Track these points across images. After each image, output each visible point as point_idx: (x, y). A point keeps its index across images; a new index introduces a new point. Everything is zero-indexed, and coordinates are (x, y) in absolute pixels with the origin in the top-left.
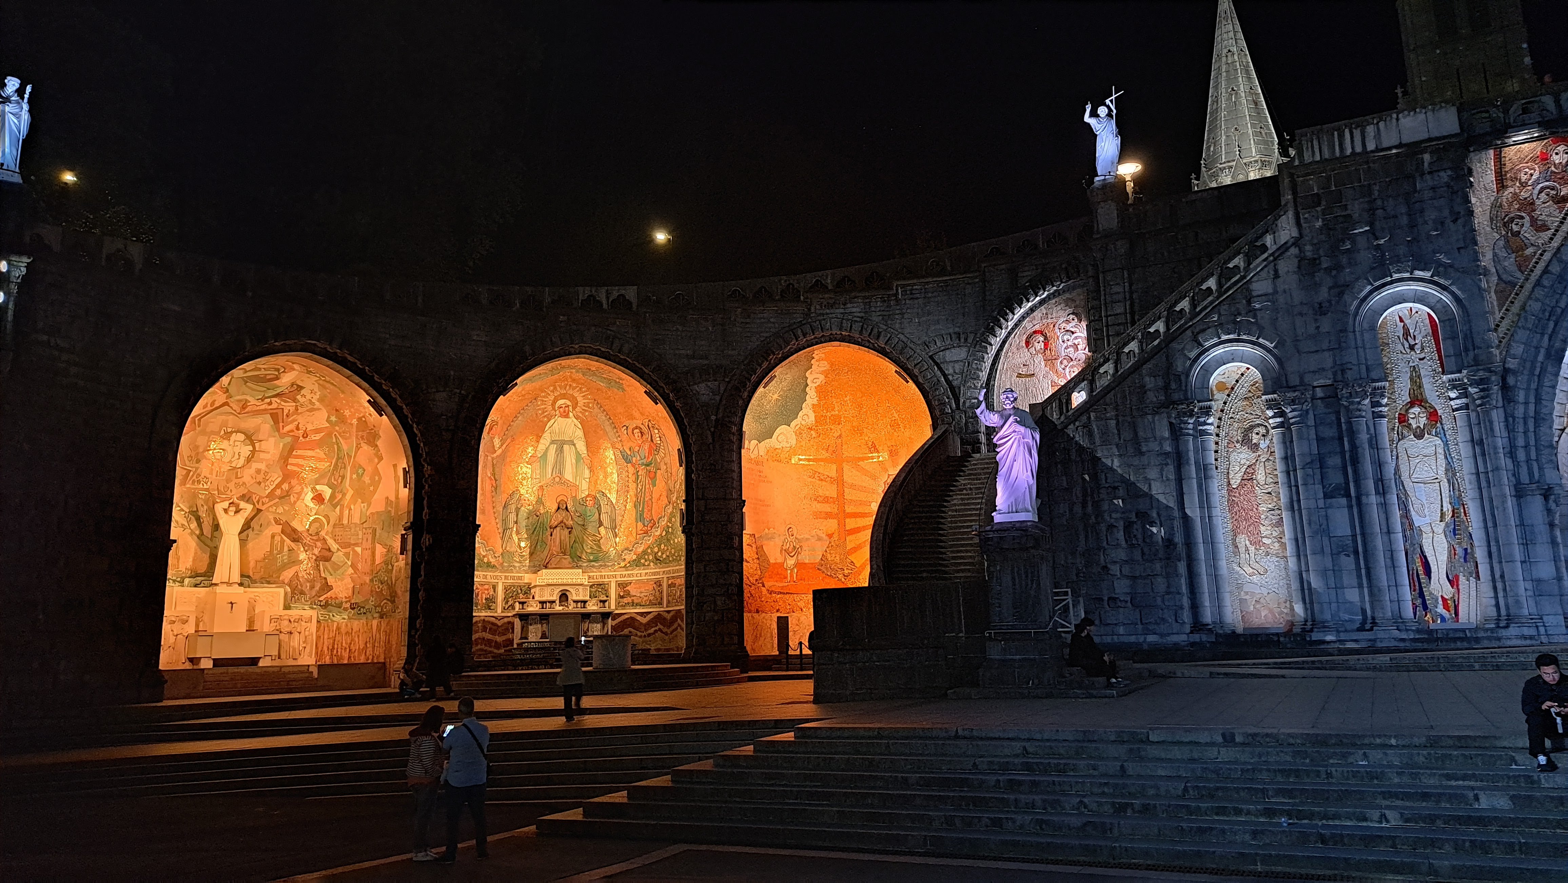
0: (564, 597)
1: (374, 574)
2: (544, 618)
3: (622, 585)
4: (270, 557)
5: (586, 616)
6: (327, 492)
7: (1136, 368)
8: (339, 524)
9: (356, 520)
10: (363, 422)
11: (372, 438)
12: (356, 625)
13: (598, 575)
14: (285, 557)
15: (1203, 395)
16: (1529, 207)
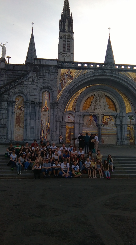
15: (14, 100)
16: (64, 79)
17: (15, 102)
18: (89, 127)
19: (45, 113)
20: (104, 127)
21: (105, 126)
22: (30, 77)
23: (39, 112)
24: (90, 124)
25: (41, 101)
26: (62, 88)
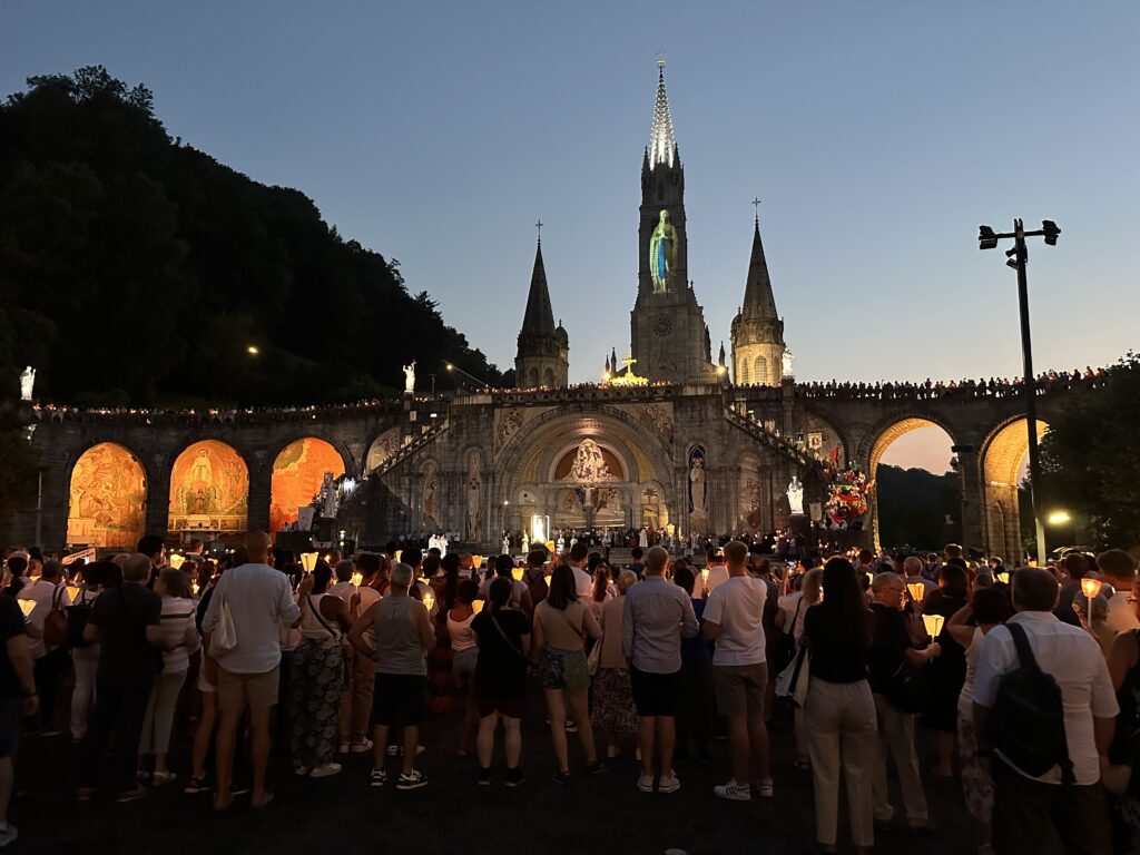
0: (200, 525)
1: (129, 516)
2: (192, 533)
3: (223, 521)
4: (89, 508)
5: (209, 533)
6: (111, 486)
7: (402, 461)
8: (115, 497)
9: (122, 495)
10: (127, 462)
11: (130, 467)
12: (122, 533)
13: (214, 517)
14: (94, 508)
15: (421, 471)
16: (506, 427)
17: (422, 475)
18: (569, 513)
19: (471, 491)
20: (599, 513)
21: (601, 510)
22: (445, 430)
23: (461, 490)
24: (571, 508)
25: (465, 470)
26: (502, 443)
